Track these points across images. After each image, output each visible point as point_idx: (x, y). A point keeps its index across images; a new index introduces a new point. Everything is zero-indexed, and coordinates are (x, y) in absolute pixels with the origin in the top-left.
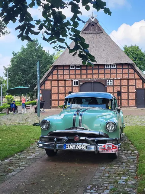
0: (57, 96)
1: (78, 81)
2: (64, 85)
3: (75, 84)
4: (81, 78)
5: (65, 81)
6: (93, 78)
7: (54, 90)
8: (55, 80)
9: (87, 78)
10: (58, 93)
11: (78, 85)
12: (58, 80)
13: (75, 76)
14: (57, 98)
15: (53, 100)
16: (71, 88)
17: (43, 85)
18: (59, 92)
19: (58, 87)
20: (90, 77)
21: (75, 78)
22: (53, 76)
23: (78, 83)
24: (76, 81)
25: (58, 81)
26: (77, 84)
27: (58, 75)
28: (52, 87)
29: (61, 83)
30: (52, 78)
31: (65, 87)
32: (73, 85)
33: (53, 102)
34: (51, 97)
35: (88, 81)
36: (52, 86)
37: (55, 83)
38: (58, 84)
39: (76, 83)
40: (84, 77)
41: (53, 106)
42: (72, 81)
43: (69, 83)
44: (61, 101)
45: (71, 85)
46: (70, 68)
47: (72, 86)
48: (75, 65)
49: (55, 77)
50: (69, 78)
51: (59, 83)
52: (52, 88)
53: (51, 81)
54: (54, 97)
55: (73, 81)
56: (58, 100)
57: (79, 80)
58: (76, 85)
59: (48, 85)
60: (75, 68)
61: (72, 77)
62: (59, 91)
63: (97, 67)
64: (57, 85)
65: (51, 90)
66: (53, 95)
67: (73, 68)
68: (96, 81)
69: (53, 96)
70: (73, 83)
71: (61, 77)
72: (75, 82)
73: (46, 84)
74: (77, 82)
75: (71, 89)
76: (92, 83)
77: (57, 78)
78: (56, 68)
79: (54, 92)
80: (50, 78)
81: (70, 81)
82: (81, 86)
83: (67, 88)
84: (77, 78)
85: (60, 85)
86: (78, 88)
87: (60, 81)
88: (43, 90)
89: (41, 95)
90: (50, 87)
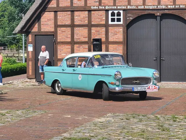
0: (70, 50)
1: (121, 12)
2: (86, 22)
3: (113, 20)
4: (129, 4)
5: (90, 11)
6: (159, 3)
7: (63, 35)
8: (64, 10)
9: (144, 4)
10: (73, 43)
11: (121, 23)
16: (104, 29)
18: (75, 40)
19: (73, 26)
20: (152, 3)
21: (115, 5)
23: (122, 17)
24: (116, 12)
25: (73, 11)
26: (119, 20)
28: (56, 26)
29: (81, 17)
30: (58, 4)
31: (90, 26)
32: (110, 23)
35: (146, 12)
36: (59, 23)
37: (64, 18)
38: (73, 19)
39: (116, 17)
40: (137, 2)
42: (107, 11)
43: (98, 18)
45: (103, 22)
47: (107, 26)
49: (65, 2)
50: (100, 4)
51: (76, 18)
52: (58, 29)
53: (56, 12)
54: (63, 52)
55: (110, 12)
57: (124, 10)
58: (116, 23)
59: (47, 23)
61: (108, 1)
62: (75, 37)
64: (68, 22)
65: (53, 35)
66: (59, 47)
68: (166, 12)
69: (59, 51)
70: (110, 17)
71: (78, 2)
72: (113, 14)
73: (42, 20)
74: (119, 14)
75: (104, 33)
76: (159, 18)
77: (69, 4)
79: (62, 41)
80: (53, 4)
81: (102, 12)
82: (128, 26)
83: (93, 30)
84: (118, 4)
85: (77, 23)
86: (121, 30)
87: (76, 13)
88: (35, 35)
89: (32, 47)
90: (53, 26)
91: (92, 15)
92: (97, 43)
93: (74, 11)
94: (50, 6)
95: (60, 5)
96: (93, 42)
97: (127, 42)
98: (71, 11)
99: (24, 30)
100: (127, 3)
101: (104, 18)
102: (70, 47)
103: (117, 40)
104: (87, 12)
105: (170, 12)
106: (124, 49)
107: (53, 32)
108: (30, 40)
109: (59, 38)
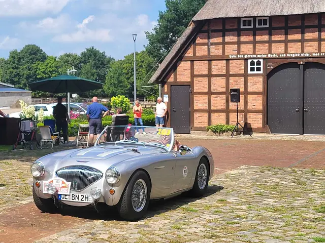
0: (207, 100)
1: (261, 61)
2: (224, 72)
3: (252, 69)
4: (270, 52)
5: (228, 60)
6: (303, 51)
7: (200, 85)
8: (201, 59)
9: (286, 52)
10: (210, 93)
11: (261, 72)
12: (210, 60)
13: (254, 48)
14: (205, 106)
15: (197, 111)
16: (242, 79)
17: (173, 71)
18: (212, 91)
19: (210, 76)
20: (294, 51)
21: (254, 53)
22: (198, 48)
23: (262, 66)
24: (255, 61)
26: (259, 69)
27: (208, 45)
28: (193, 76)
29: (218, 67)
30: (194, 53)
31: (227, 76)
32: (249, 72)
33: (196, 115)
34: (190, 103)
35: (289, 61)
36: (195, 73)
37: (201, 68)
38: (210, 69)
39: (255, 66)
40: (278, 50)
41: (195, 125)
42: (246, 60)
43: (237, 67)
44: (216, 114)
45: (242, 72)
46: (242, 27)
47: (245, 75)
48: (255, 18)
49: (202, 51)
50: (239, 53)
51: (213, 67)
52: (195, 79)
53: (192, 61)
54: (200, 103)
55: (249, 61)
56: (210, 111)
57: (264, 59)
58: (255, 72)
59: (183, 73)
60: (255, 25)
61: (247, 49)
62: (213, 87)
63: (316, 23)
64: (206, 72)
65: (190, 85)
66: (196, 98)
67: (250, 25)
68: (310, 60)
69: (195, 102)
70: (249, 66)
71: (216, 51)
72: (252, 63)
73: (178, 69)
74: (259, 63)
75: (242, 83)
76: (302, 67)
77: (206, 53)
78: (206, 28)
79: (198, 91)
80: (189, 53)
81: (240, 61)
82: (269, 75)
83: (232, 80)
84: (259, 53)
85: (214, 73)
86: (261, 79)
87: (213, 63)
88: (171, 86)
89: (168, 98)
90: (190, 76)
91: (230, 65)
92: (235, 93)
93: (211, 60)
94: (186, 55)
95: (197, 54)
96: (231, 92)
97: (267, 93)
98: (208, 60)
99: (160, 80)
100: (267, 52)
101: (243, 68)
102: (207, 97)
103: (257, 91)
104: (225, 62)
105: (315, 60)
106: (263, 100)
107: (189, 82)
108: (166, 91)
109: (195, 88)
